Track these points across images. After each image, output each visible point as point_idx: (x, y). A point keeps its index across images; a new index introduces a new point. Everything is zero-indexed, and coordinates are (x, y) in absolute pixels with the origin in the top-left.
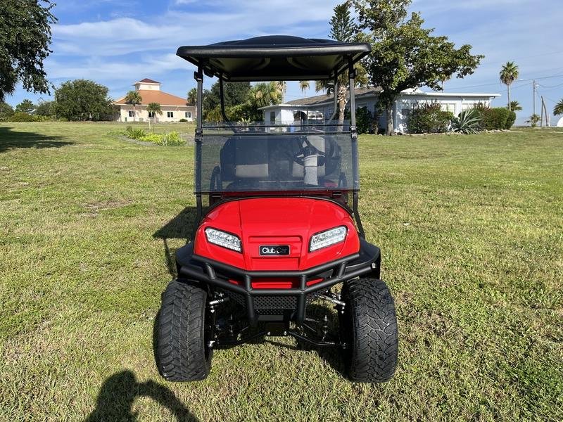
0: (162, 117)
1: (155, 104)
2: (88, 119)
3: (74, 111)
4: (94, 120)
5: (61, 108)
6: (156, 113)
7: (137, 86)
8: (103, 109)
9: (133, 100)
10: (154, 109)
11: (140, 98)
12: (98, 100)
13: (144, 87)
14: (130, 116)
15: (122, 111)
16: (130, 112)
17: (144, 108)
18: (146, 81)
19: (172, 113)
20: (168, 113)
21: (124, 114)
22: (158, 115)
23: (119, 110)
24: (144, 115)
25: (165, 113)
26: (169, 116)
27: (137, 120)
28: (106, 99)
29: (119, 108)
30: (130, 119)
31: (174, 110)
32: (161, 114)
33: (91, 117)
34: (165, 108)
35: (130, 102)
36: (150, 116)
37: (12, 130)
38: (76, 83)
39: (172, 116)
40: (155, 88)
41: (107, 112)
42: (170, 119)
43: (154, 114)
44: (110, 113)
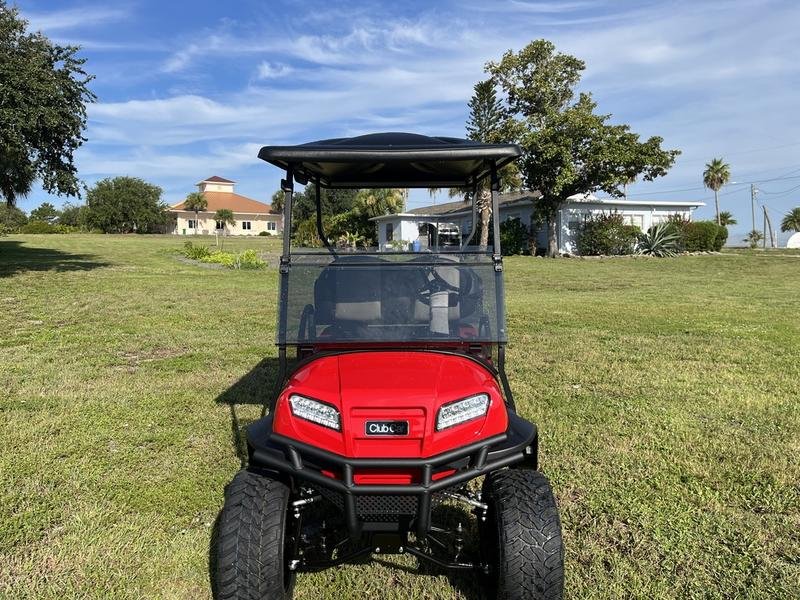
0: (236, 229)
1: (226, 211)
2: (131, 231)
3: (112, 219)
4: (139, 232)
5: (94, 216)
6: (227, 223)
7: (202, 186)
8: (154, 217)
9: (196, 206)
10: (224, 218)
11: (205, 202)
12: (146, 205)
13: (211, 188)
14: (191, 226)
15: (179, 219)
16: (190, 221)
17: (210, 216)
18: (215, 179)
19: (249, 223)
20: (244, 223)
21: (182, 224)
22: (229, 226)
23: (176, 219)
24: (210, 225)
25: (239, 223)
26: (244, 228)
27: (200, 232)
28: (159, 203)
29: (175, 216)
30: (190, 231)
31: (253, 219)
32: (234, 224)
33: (135, 228)
34: (240, 217)
35: (192, 208)
36: (218, 227)
37: (23, 245)
38: (117, 182)
39: (249, 228)
40: (227, 189)
41: (159, 221)
42: (246, 232)
43: (223, 224)
44: (163, 223)
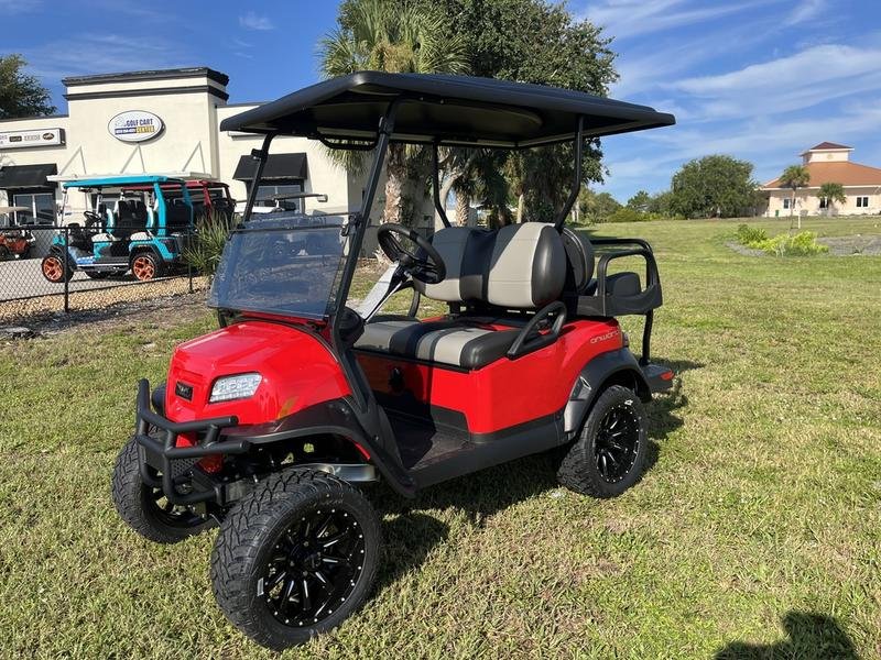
0: (848, 207)
1: (834, 186)
2: (715, 216)
3: (694, 204)
4: (722, 216)
5: (677, 201)
6: (834, 200)
7: (807, 156)
8: (740, 198)
9: (794, 182)
10: (831, 192)
11: (807, 176)
12: (733, 185)
13: (819, 157)
14: (786, 207)
15: (772, 199)
16: (786, 202)
17: (812, 193)
18: (826, 146)
19: (866, 199)
20: (859, 199)
21: (775, 204)
22: (837, 204)
23: (768, 199)
24: (811, 205)
25: (852, 200)
26: (859, 205)
27: (797, 213)
28: (748, 181)
29: (767, 195)
30: (784, 213)
31: (871, 194)
32: (843, 201)
33: (719, 212)
34: (852, 192)
35: (789, 185)
36: (822, 205)
37: (594, 234)
38: (703, 162)
39: (866, 205)
40: (841, 157)
41: (745, 202)
42: (862, 210)
43: (829, 201)
44: (750, 205)
